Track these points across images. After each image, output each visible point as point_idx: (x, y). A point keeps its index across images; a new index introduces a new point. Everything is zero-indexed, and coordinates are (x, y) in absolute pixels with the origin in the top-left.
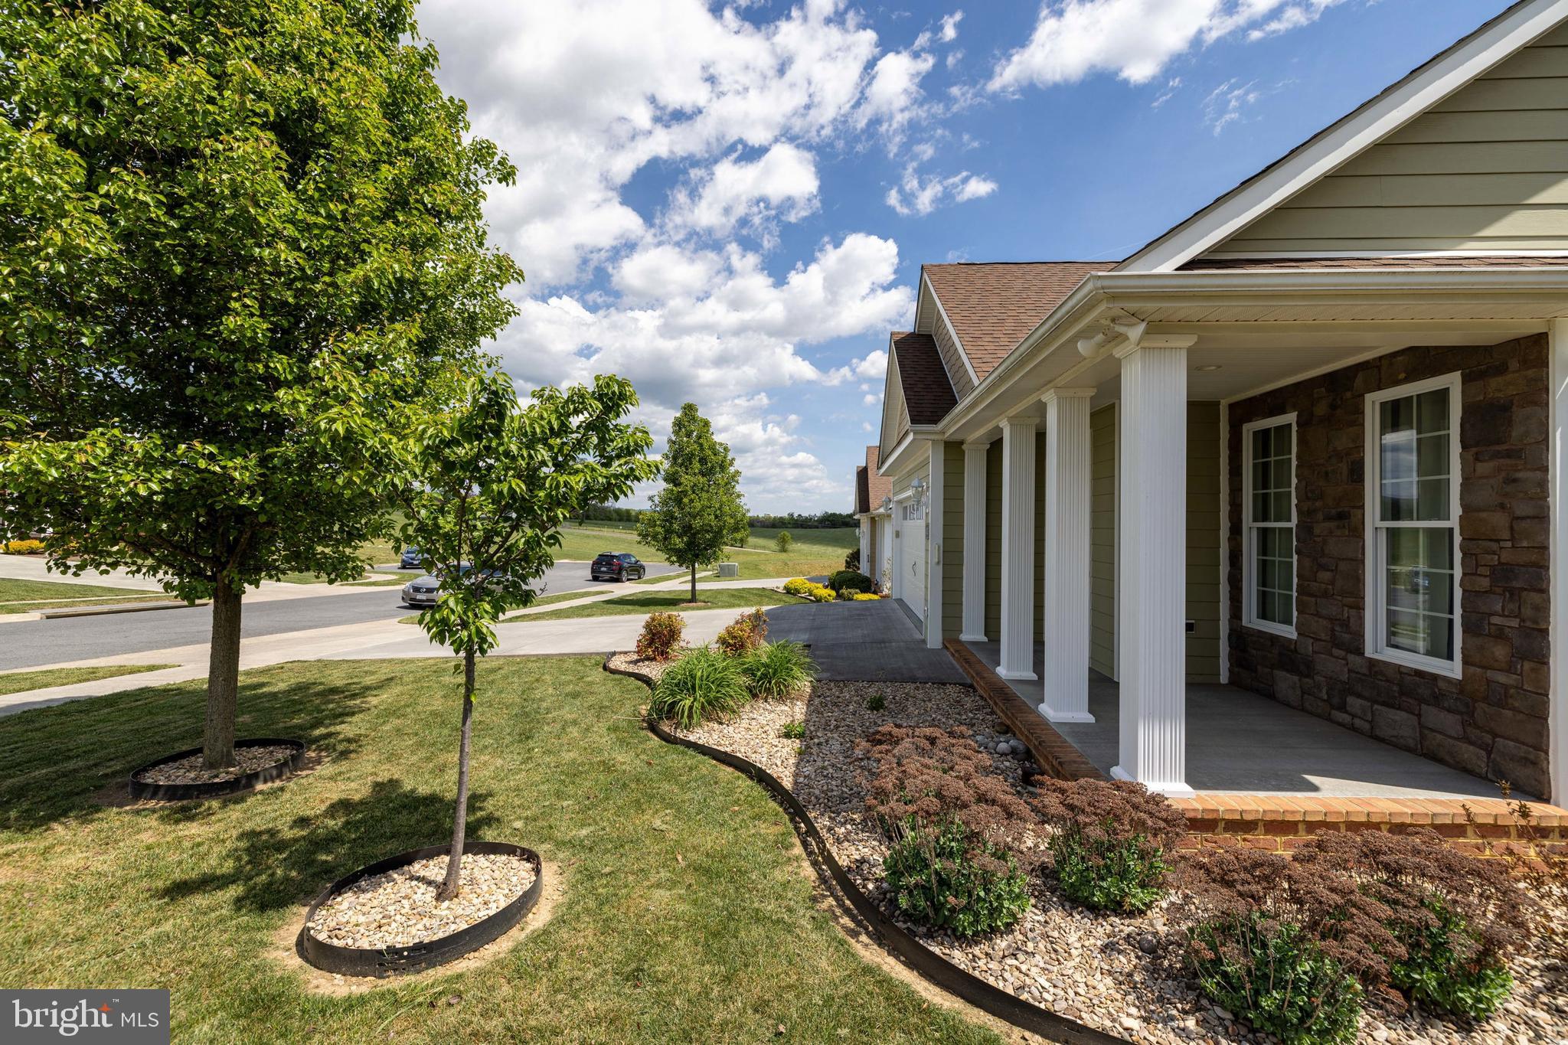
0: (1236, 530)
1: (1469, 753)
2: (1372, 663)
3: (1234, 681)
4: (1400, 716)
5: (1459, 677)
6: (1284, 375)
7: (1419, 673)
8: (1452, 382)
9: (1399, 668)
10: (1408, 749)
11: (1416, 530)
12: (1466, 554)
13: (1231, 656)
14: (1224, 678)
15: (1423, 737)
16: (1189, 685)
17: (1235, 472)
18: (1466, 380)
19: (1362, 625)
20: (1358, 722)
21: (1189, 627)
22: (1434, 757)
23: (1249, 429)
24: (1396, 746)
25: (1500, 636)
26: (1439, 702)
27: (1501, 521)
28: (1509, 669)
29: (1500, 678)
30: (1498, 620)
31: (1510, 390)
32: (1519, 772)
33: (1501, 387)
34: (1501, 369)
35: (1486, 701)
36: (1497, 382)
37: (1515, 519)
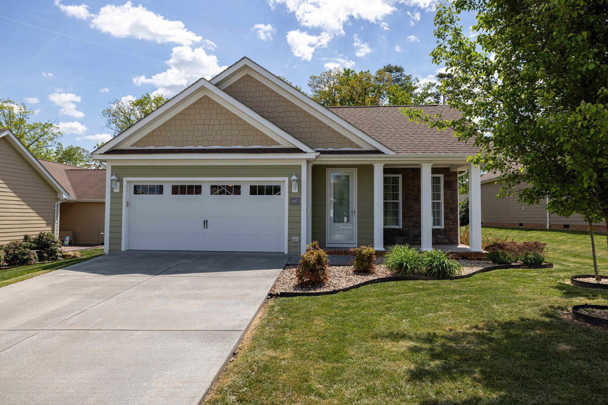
1: (446, 241)
5: (443, 228)
8: (442, 176)
12: (445, 206)
15: (437, 241)
22: (441, 244)
25: (451, 219)
26: (440, 234)
27: (451, 200)
28: (453, 225)
29: (451, 227)
30: (451, 217)
31: (453, 180)
32: (455, 241)
33: (451, 179)
34: (451, 176)
35: (449, 231)
36: (450, 178)
37: (453, 201)
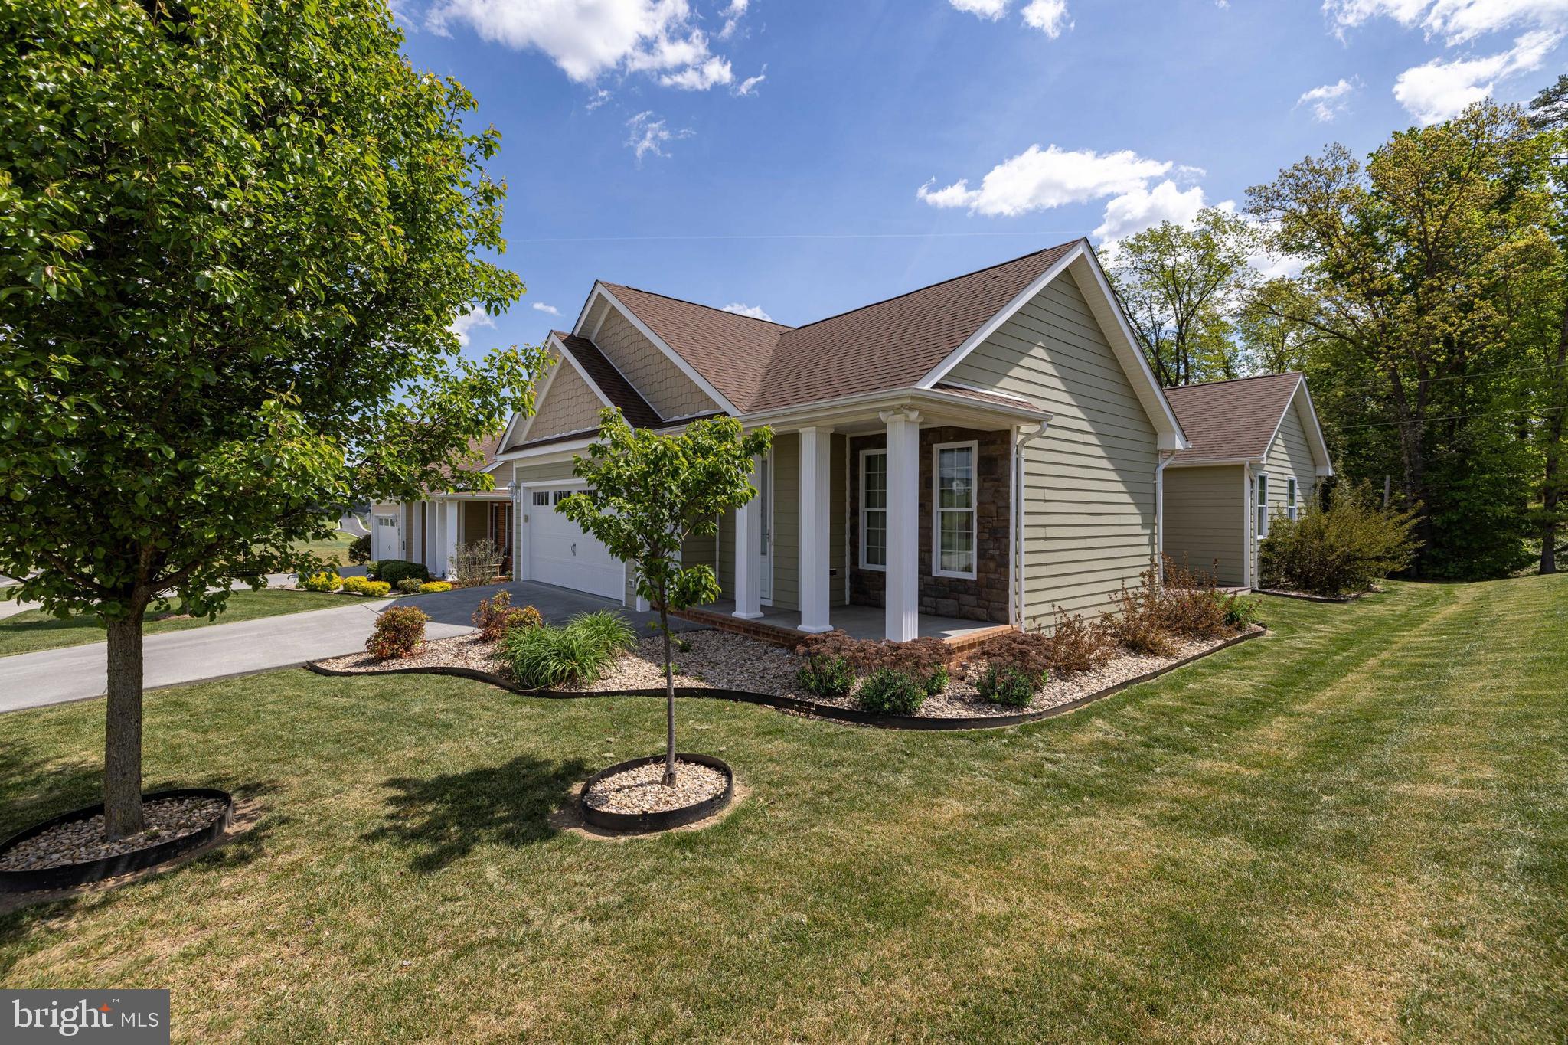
0: (855, 513)
1: (980, 612)
2: (936, 578)
3: (852, 603)
4: (950, 602)
5: (975, 578)
6: (864, 431)
7: (959, 580)
8: (974, 444)
9: (949, 579)
10: (953, 617)
11: (951, 513)
12: (979, 523)
13: (851, 587)
14: (847, 602)
15: (960, 609)
16: (832, 608)
17: (855, 478)
18: (980, 445)
19: (931, 560)
20: (928, 609)
21: (832, 573)
22: (968, 618)
23: (863, 454)
24: (947, 617)
25: (992, 558)
26: (966, 591)
27: (993, 508)
28: (996, 572)
29: (992, 576)
30: (991, 551)
31: (998, 453)
32: (999, 615)
33: (993, 450)
34: (993, 443)
35: (987, 587)
36: (992, 448)
37: (998, 508)
